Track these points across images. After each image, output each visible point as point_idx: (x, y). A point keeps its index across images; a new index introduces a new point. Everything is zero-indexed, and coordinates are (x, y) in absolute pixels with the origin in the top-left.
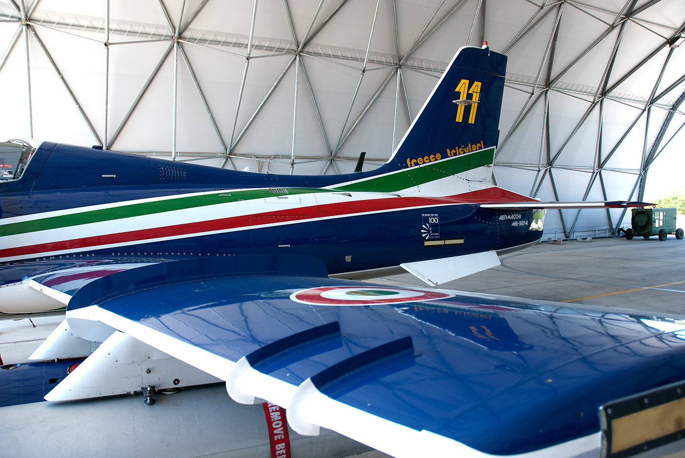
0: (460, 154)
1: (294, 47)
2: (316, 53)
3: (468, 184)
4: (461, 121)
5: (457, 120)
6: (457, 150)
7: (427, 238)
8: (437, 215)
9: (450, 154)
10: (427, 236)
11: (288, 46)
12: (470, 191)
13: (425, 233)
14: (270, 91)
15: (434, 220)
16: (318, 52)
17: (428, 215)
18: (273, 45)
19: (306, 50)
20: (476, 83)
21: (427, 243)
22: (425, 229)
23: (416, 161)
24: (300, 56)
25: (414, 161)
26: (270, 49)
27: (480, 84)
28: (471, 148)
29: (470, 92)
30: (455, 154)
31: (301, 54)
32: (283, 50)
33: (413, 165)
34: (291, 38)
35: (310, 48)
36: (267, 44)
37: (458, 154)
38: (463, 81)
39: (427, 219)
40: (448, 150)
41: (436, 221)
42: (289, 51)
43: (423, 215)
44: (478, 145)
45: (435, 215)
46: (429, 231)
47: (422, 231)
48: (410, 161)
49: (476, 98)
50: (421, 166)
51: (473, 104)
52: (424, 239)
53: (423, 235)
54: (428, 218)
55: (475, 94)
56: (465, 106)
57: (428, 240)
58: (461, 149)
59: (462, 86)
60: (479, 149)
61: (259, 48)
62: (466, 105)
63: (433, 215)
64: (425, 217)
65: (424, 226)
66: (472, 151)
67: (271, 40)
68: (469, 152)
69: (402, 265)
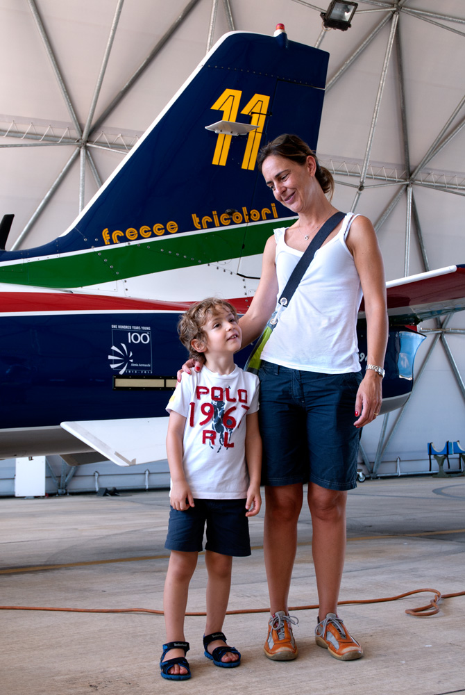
0: (221, 225)
1: (75, 133)
2: (114, 144)
3: (243, 284)
4: (223, 163)
5: (215, 162)
6: (216, 218)
7: (122, 372)
8: (148, 328)
9: (200, 223)
10: (121, 367)
11: (64, 133)
12: (246, 296)
13: (116, 362)
14: (39, 207)
15: (141, 337)
16: (118, 142)
17: (127, 327)
18: (39, 130)
19: (97, 138)
20: (257, 97)
21: (120, 383)
22: (116, 354)
23: (121, 234)
24: (87, 148)
25: (118, 233)
26: (34, 136)
27: (266, 99)
28: (249, 215)
29: (245, 111)
30: (211, 225)
31: (88, 145)
32: (56, 139)
33: (115, 239)
34: (68, 118)
35: (103, 136)
36: (27, 128)
37: (217, 223)
38: (228, 92)
39: (122, 336)
40: (194, 216)
41: (145, 339)
42: (67, 141)
43: (114, 327)
44: (265, 211)
45: (144, 328)
46: (126, 359)
47: (110, 357)
48: (110, 233)
49: (258, 122)
50: (132, 243)
51: (252, 134)
52: (115, 374)
53: (113, 366)
54: (125, 333)
55: (255, 117)
56: (233, 137)
57: (125, 376)
58: (223, 216)
59: (228, 102)
60: (268, 219)
61: (15, 134)
62: (236, 134)
63: (138, 328)
64: (118, 332)
65: (114, 348)
66: (251, 221)
67: (34, 122)
68: (243, 222)
69: (65, 425)
